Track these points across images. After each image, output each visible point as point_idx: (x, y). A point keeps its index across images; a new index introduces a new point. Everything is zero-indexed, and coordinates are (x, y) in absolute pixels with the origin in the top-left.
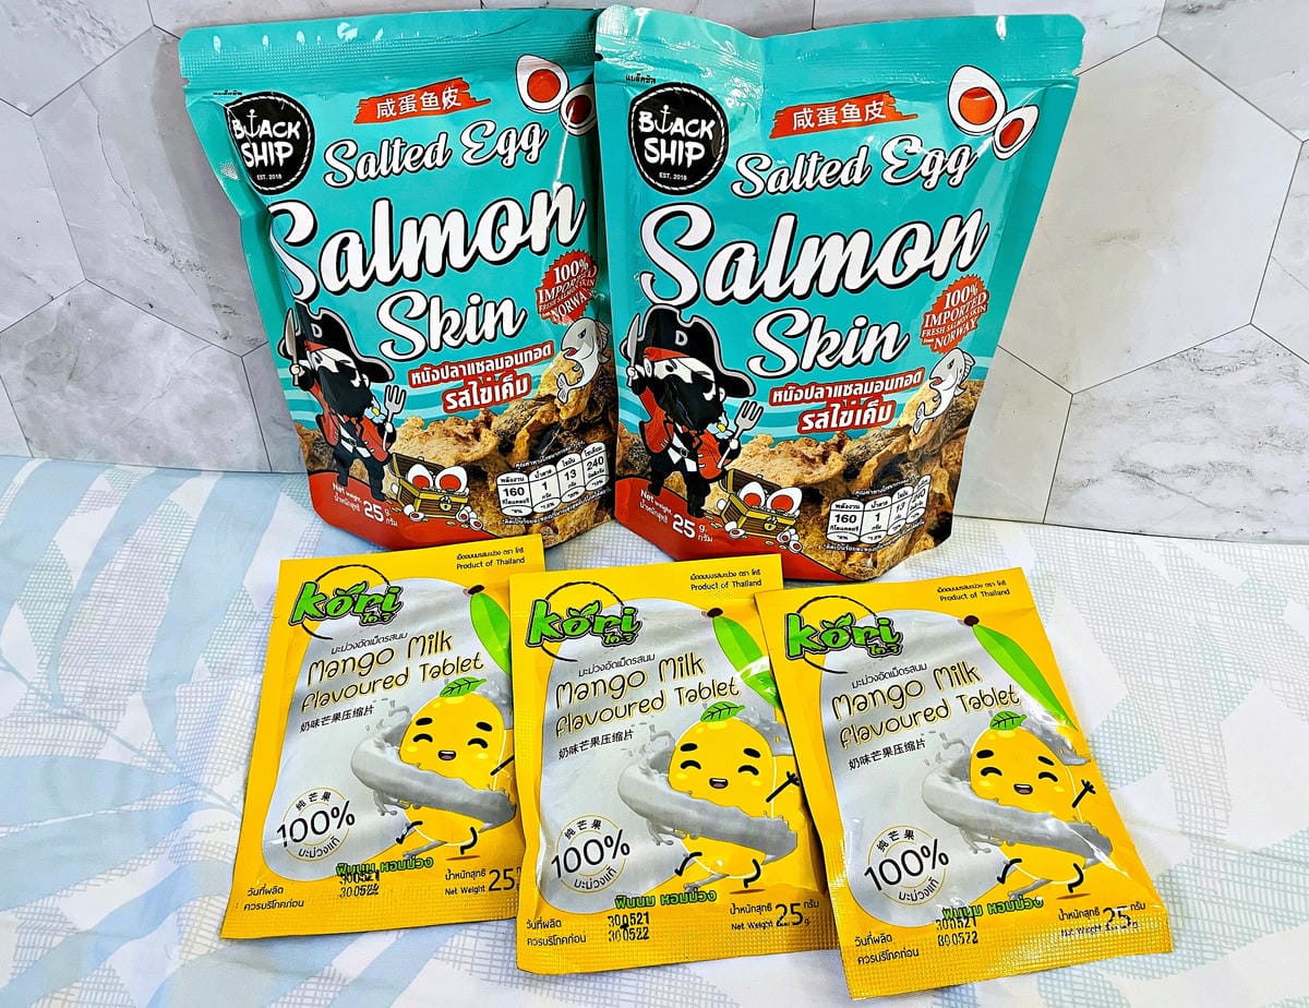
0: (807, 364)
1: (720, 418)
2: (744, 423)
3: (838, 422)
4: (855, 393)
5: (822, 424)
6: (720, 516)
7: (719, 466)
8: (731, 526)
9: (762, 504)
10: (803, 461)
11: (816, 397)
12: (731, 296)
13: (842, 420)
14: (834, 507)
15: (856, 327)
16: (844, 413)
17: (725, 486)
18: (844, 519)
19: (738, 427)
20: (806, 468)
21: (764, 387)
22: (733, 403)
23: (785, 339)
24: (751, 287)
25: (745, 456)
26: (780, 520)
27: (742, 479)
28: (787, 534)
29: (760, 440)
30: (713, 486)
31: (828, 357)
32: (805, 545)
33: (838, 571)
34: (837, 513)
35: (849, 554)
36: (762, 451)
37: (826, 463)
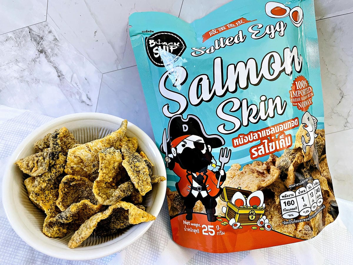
0: (245, 123)
1: (212, 161)
2: (224, 160)
3: (269, 149)
4: (272, 133)
5: (261, 152)
6: (225, 217)
7: (218, 187)
8: (232, 222)
9: (245, 204)
10: (259, 175)
11: (255, 139)
12: (202, 100)
13: (270, 147)
14: (281, 198)
15: (262, 101)
16: (270, 144)
17: (223, 198)
18: (289, 203)
19: (221, 163)
20: (260, 178)
21: (228, 139)
22: (215, 151)
23: (232, 113)
24: (210, 93)
25: (229, 178)
26: (257, 212)
27: (231, 192)
28: (262, 220)
29: (234, 167)
30: (218, 200)
31: (254, 117)
32: (273, 224)
33: (295, 237)
34: (284, 201)
35: (297, 224)
36: (236, 174)
37: (270, 173)
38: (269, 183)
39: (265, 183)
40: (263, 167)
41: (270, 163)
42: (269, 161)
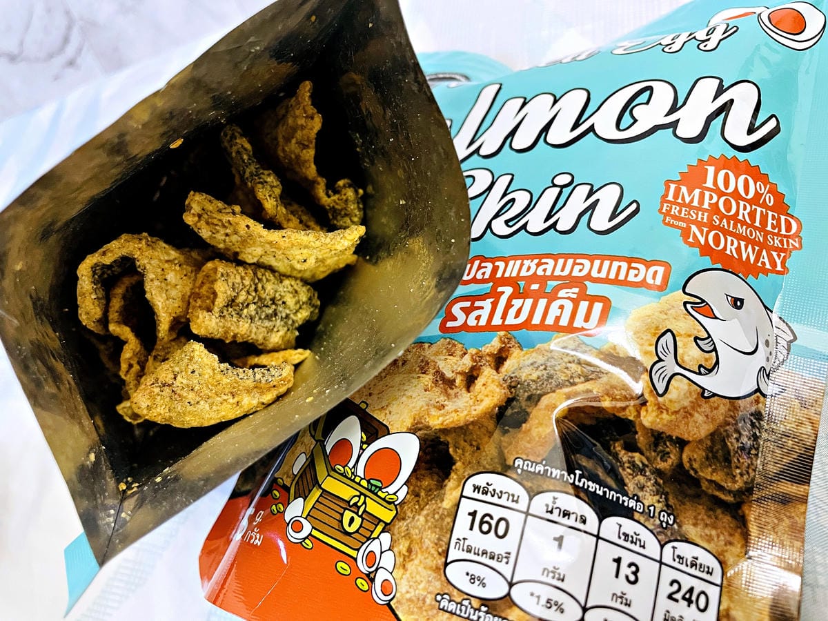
3: (504, 317)
4: (540, 273)
5: (478, 318)
6: (288, 490)
8: (294, 509)
9: (351, 464)
10: (436, 382)
11: (479, 277)
13: (512, 312)
14: (468, 491)
15: (555, 186)
16: (517, 303)
18: (484, 524)
20: (437, 395)
26: (373, 508)
28: (375, 547)
31: (507, 222)
32: (403, 587)
34: (472, 506)
37: (471, 388)
38: (453, 422)
39: (443, 415)
40: (461, 362)
41: (488, 358)
42: (488, 351)
